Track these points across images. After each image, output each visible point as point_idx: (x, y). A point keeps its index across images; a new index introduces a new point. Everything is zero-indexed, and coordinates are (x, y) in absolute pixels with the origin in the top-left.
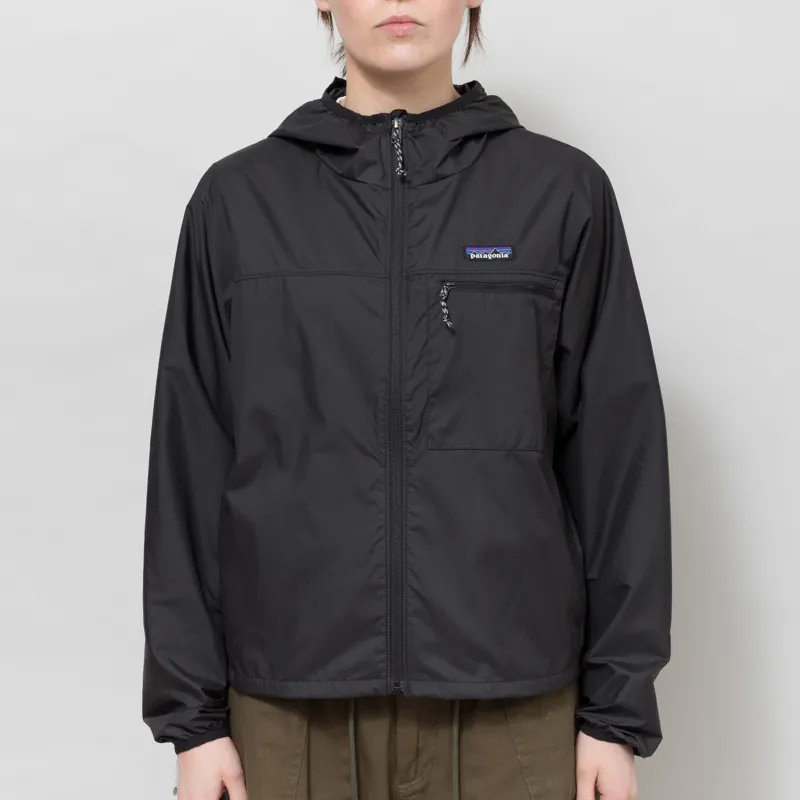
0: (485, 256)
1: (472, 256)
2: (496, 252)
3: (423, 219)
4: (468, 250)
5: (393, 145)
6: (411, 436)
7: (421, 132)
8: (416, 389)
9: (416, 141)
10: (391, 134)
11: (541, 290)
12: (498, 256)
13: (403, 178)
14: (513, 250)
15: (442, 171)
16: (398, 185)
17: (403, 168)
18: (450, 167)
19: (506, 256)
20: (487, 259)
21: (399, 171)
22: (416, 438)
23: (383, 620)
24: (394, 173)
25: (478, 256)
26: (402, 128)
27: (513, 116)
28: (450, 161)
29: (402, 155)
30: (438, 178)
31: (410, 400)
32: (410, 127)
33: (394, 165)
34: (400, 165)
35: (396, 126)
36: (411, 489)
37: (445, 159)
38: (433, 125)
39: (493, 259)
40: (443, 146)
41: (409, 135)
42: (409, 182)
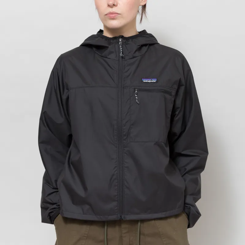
0: (148, 81)
1: (144, 81)
2: (152, 80)
3: (129, 70)
4: (143, 79)
5: (119, 46)
6: (125, 137)
7: (128, 43)
8: (126, 122)
9: (126, 45)
10: (118, 43)
11: (166, 92)
12: (152, 81)
13: (122, 57)
14: (157, 80)
15: (135, 55)
16: (121, 59)
17: (122, 54)
18: (137, 54)
19: (155, 81)
20: (149, 82)
21: (121, 54)
22: (126, 138)
23: (117, 197)
24: (119, 55)
25: (146, 81)
26: (122, 41)
27: (156, 40)
28: (137, 52)
29: (122, 50)
30: (134, 57)
31: (125, 126)
32: (124, 41)
33: (119, 53)
34: (121, 53)
35: (120, 41)
36: (125, 154)
37: (136, 51)
38: (132, 41)
39: (151, 82)
40: (135, 47)
41: (124, 44)
42: (124, 58)
